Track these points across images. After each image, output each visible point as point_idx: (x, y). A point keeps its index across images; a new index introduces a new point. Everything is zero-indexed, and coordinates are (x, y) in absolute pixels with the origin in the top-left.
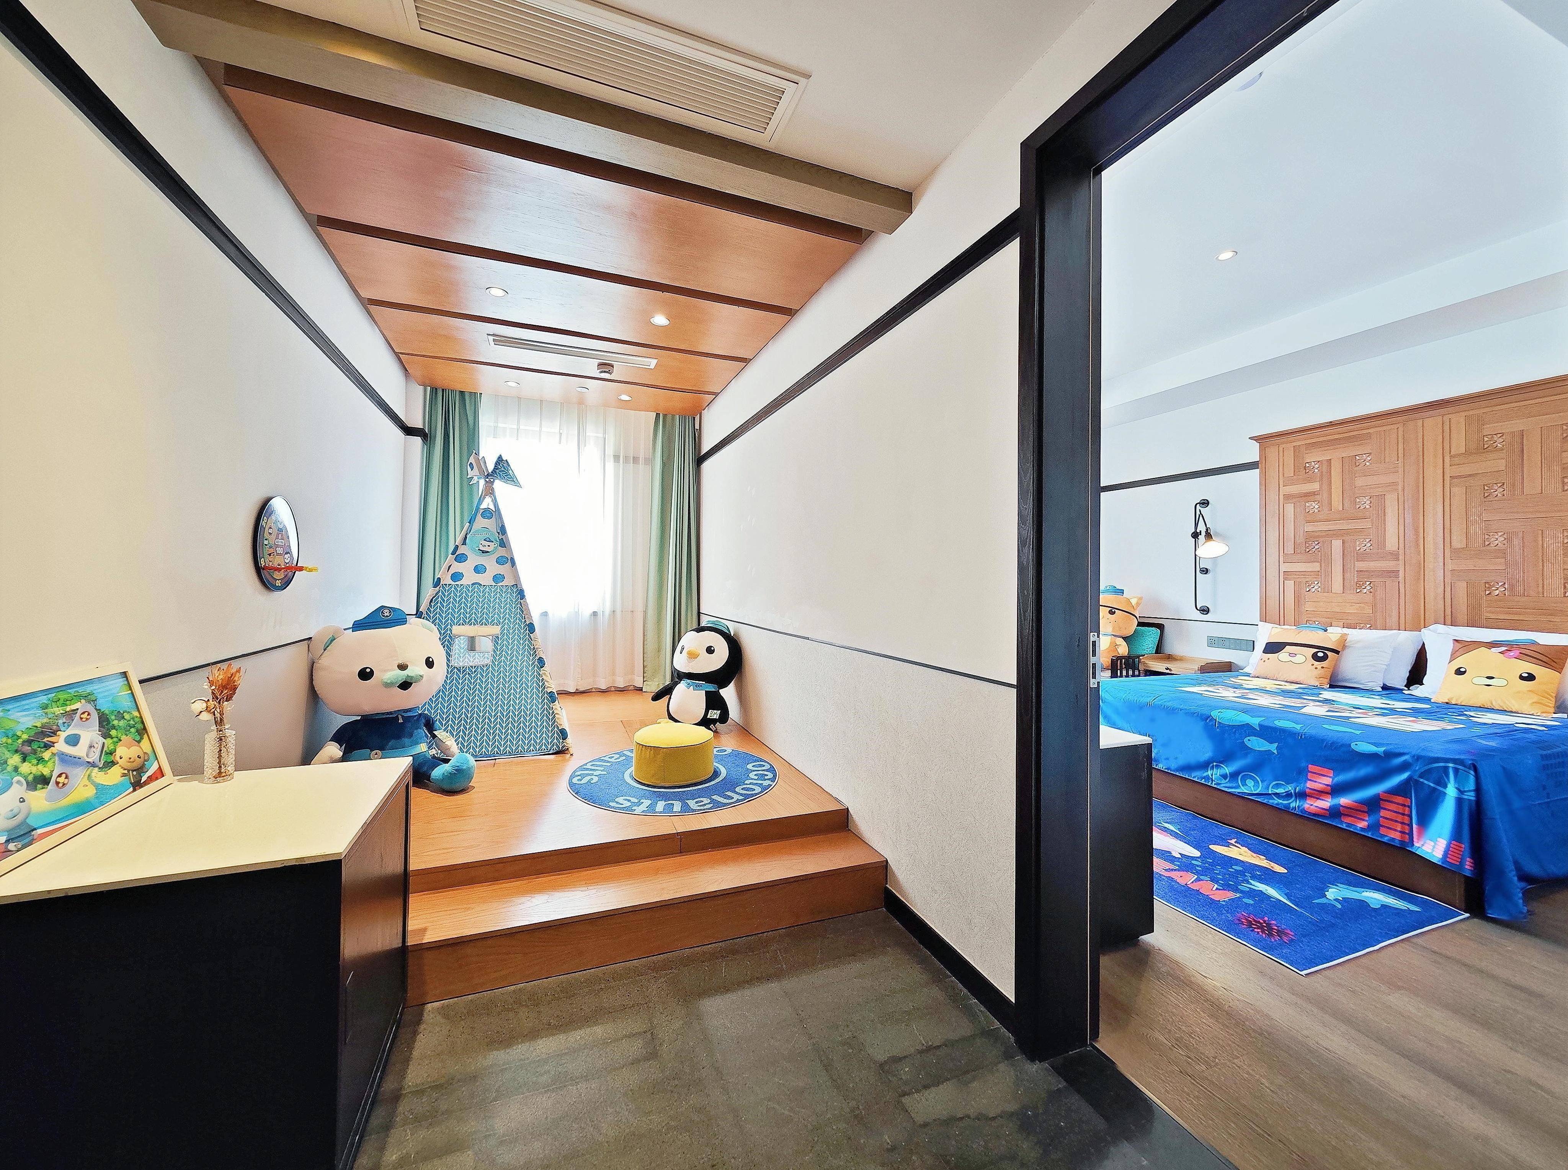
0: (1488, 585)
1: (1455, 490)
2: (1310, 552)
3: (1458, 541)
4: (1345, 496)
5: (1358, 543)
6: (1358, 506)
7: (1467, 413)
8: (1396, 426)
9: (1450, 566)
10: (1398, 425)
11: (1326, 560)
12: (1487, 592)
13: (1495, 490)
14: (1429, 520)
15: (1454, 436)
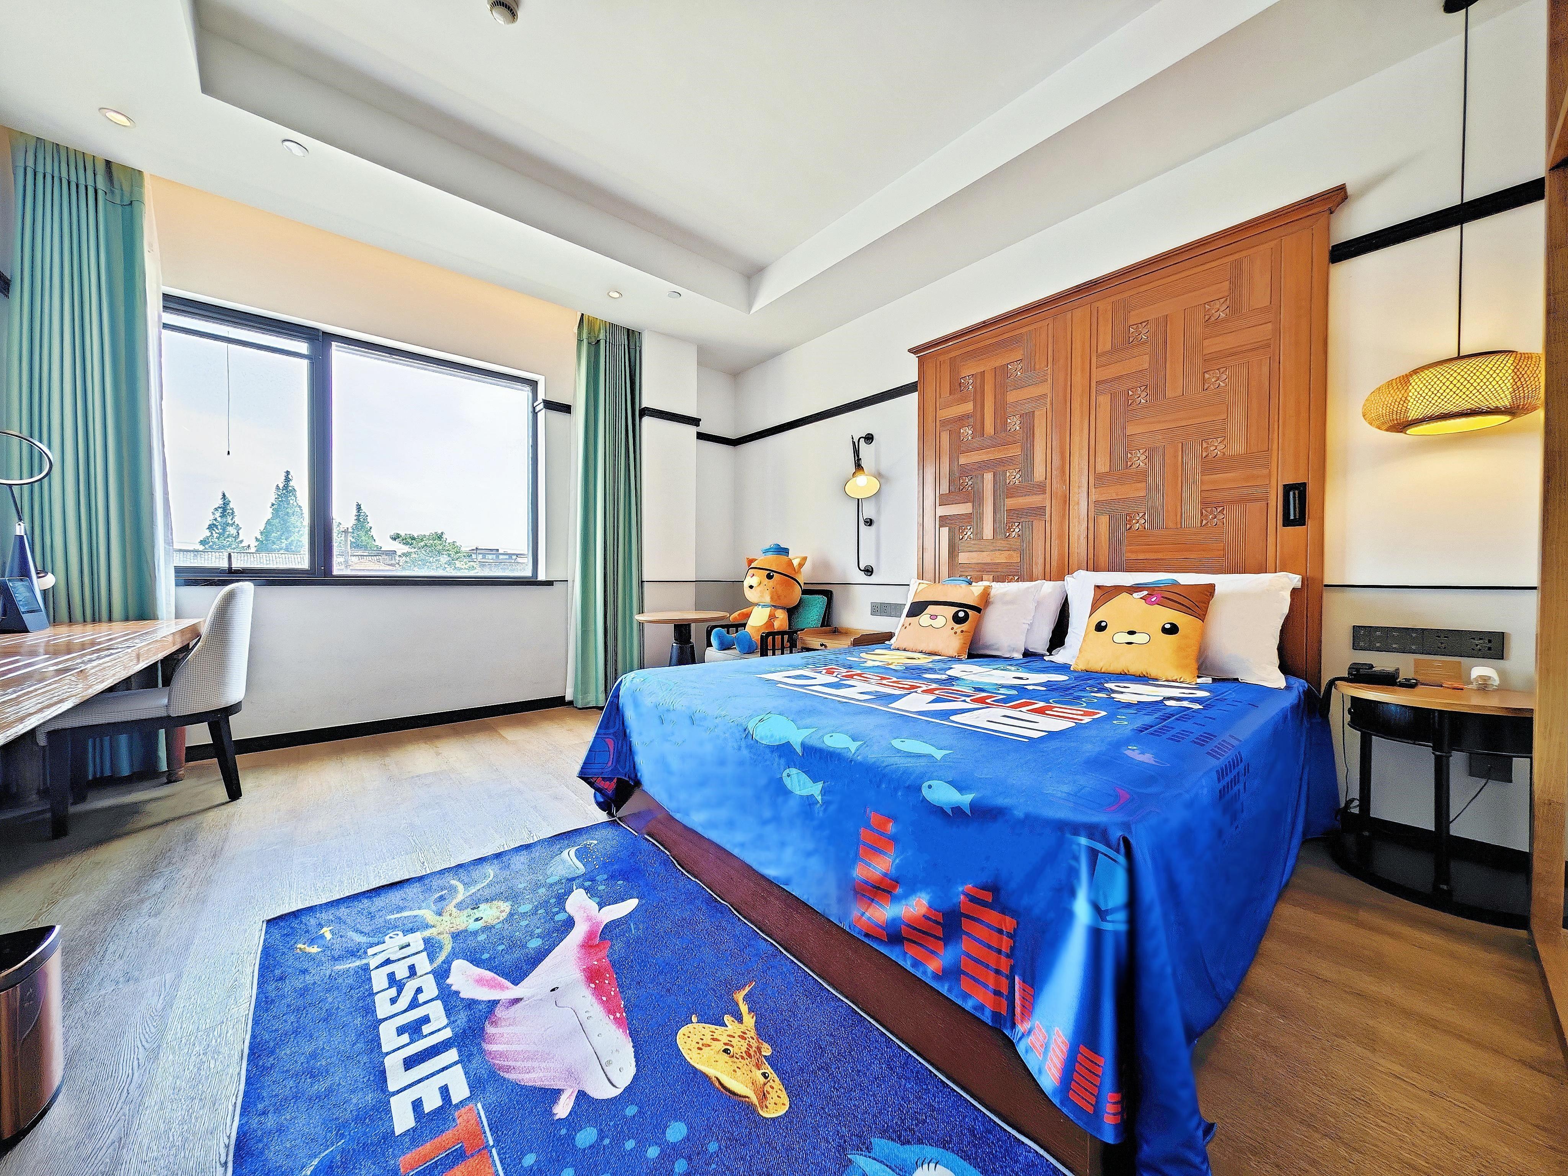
0: (1129, 518)
1: (1101, 399)
2: (964, 490)
3: (1103, 466)
4: (996, 415)
5: (1008, 474)
6: (1009, 428)
7: (1113, 299)
8: (1045, 323)
9: (1093, 498)
10: (1047, 321)
11: (976, 498)
12: (1128, 526)
13: (1138, 396)
14: (1076, 439)
15: (1101, 329)
